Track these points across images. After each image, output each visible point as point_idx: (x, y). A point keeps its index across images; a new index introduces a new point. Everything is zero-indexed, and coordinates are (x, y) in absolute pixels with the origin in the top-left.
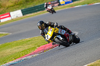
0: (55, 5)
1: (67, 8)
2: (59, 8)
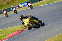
0: (17, 8)
1: (24, 9)
2: (19, 10)
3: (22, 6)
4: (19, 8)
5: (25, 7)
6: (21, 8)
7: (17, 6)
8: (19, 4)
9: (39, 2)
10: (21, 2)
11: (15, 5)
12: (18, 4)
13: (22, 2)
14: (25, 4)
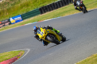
3: (15, 22)
4: (9, 24)
5: (18, 23)
6: (13, 25)
7: (6, 21)
8: (10, 18)
10: (13, 15)
11: (3, 19)
12: (8, 18)
13: (15, 15)
14: (20, 18)
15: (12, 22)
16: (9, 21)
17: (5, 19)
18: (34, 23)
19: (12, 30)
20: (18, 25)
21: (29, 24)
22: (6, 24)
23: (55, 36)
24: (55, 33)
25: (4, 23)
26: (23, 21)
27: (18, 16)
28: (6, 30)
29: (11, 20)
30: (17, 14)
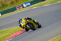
3: (26, 6)
4: (23, 8)
5: (28, 7)
6: (25, 8)
7: (21, 6)
8: (23, 4)
9: (42, 2)
10: (25, 2)
11: (19, 4)
12: (22, 4)
13: (26, 2)
14: (29, 4)
15: (24, 7)
16: (22, 5)
17: (20, 4)
18: (38, 7)
19: (24, 11)
20: (28, 8)
21: (35, 8)
22: (21, 8)
23: (32, 24)
24: (33, 22)
25: (20, 7)
26: (31, 6)
27: (28, 2)
28: (21, 11)
29: (24, 5)
30: (28, 1)
